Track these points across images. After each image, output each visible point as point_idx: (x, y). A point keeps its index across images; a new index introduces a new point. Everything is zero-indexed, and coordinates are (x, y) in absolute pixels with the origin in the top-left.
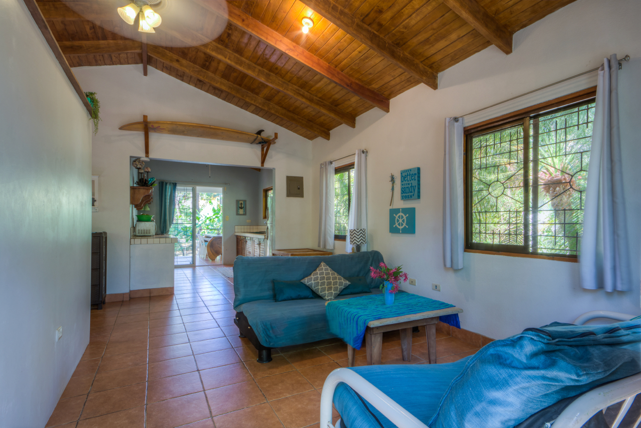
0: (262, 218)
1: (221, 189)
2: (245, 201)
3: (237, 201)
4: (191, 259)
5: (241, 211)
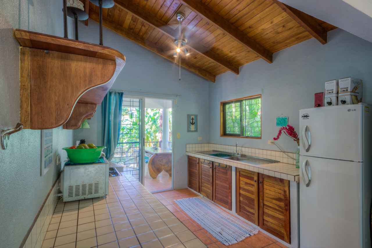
0: (219, 135)
1: (170, 102)
2: (196, 116)
3: (189, 116)
5: (193, 127)
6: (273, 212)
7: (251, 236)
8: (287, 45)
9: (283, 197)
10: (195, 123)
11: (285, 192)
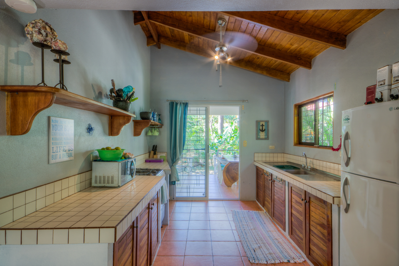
0: (293, 144)
1: (237, 109)
2: (267, 122)
3: (258, 122)
4: (203, 190)
5: (262, 135)
6: (317, 241)
7: (290, 262)
8: (360, 22)
9: (326, 223)
10: (265, 129)
11: (328, 217)
